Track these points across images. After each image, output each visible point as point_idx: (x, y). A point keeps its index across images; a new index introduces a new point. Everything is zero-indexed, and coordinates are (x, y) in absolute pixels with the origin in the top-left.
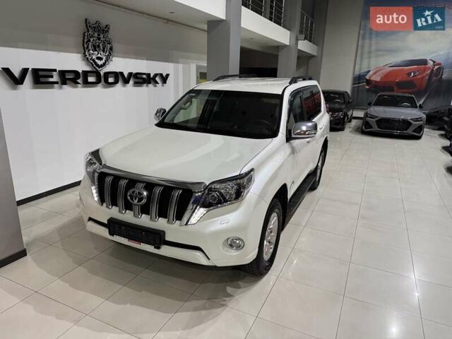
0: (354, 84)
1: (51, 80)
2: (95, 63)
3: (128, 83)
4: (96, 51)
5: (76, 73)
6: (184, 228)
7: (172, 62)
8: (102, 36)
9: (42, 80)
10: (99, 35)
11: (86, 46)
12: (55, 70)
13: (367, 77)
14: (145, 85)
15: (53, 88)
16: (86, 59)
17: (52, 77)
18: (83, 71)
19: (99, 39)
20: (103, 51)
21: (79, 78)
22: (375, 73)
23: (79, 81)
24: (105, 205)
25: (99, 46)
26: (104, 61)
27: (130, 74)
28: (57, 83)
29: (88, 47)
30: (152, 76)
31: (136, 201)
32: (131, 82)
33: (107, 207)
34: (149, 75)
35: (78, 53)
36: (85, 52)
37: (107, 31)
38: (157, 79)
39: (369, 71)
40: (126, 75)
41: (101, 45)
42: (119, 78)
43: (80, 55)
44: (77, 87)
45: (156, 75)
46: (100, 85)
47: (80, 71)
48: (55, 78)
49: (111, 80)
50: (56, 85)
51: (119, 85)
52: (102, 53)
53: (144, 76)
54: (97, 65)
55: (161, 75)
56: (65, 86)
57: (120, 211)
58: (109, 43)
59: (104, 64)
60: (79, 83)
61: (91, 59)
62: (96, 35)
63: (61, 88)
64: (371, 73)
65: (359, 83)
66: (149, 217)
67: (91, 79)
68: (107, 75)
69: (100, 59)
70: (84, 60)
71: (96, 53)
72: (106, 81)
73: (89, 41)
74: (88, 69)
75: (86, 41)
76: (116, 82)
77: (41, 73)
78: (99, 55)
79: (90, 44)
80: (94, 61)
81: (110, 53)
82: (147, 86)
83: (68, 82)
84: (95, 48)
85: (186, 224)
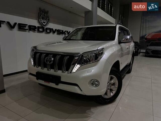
0: (140, 40)
1: (25, 28)
2: (43, 24)
3: (55, 33)
4: (43, 19)
5: (35, 27)
6: (69, 75)
7: (71, 27)
8: (45, 14)
9: (22, 28)
10: (44, 14)
11: (39, 17)
12: (27, 25)
13: (145, 37)
14: (61, 34)
15: (26, 31)
16: (39, 22)
17: (26, 27)
18: (38, 27)
19: (44, 15)
20: (46, 20)
21: (36, 29)
22: (148, 35)
23: (36, 30)
24: (36, 66)
25: (44, 18)
26: (46, 24)
27: (56, 30)
28: (27, 29)
29: (40, 18)
30: (64, 31)
31: (48, 63)
32: (56, 33)
33: (37, 67)
34: (63, 31)
35: (36, 20)
36: (39, 19)
37: (47, 13)
38: (66, 33)
39: (146, 35)
40: (54, 30)
41: (45, 18)
42: (52, 31)
43: (37, 21)
44: (35, 32)
45: (65, 31)
46: (44, 32)
47: (37, 27)
48: (27, 28)
49: (48, 31)
50: (27, 30)
51: (51, 33)
52: (45, 20)
53: (61, 31)
54: (43, 25)
55: (67, 31)
56: (30, 31)
57: (42, 68)
58: (48, 17)
59: (46, 25)
60: (36, 31)
61: (41, 22)
62: (43, 14)
63: (29, 32)
64: (147, 35)
65: (142, 39)
66: (54, 70)
67: (40, 30)
68: (47, 29)
69: (45, 23)
70: (38, 23)
71: (43, 20)
72: (46, 31)
73: (41, 16)
74: (39, 26)
75: (39, 15)
76: (50, 32)
77: (21, 25)
78: (44, 21)
79: (41, 17)
80: (42, 23)
81: (48, 21)
82: (62, 35)
83: (32, 29)
84: (43, 18)
85: (71, 72)
